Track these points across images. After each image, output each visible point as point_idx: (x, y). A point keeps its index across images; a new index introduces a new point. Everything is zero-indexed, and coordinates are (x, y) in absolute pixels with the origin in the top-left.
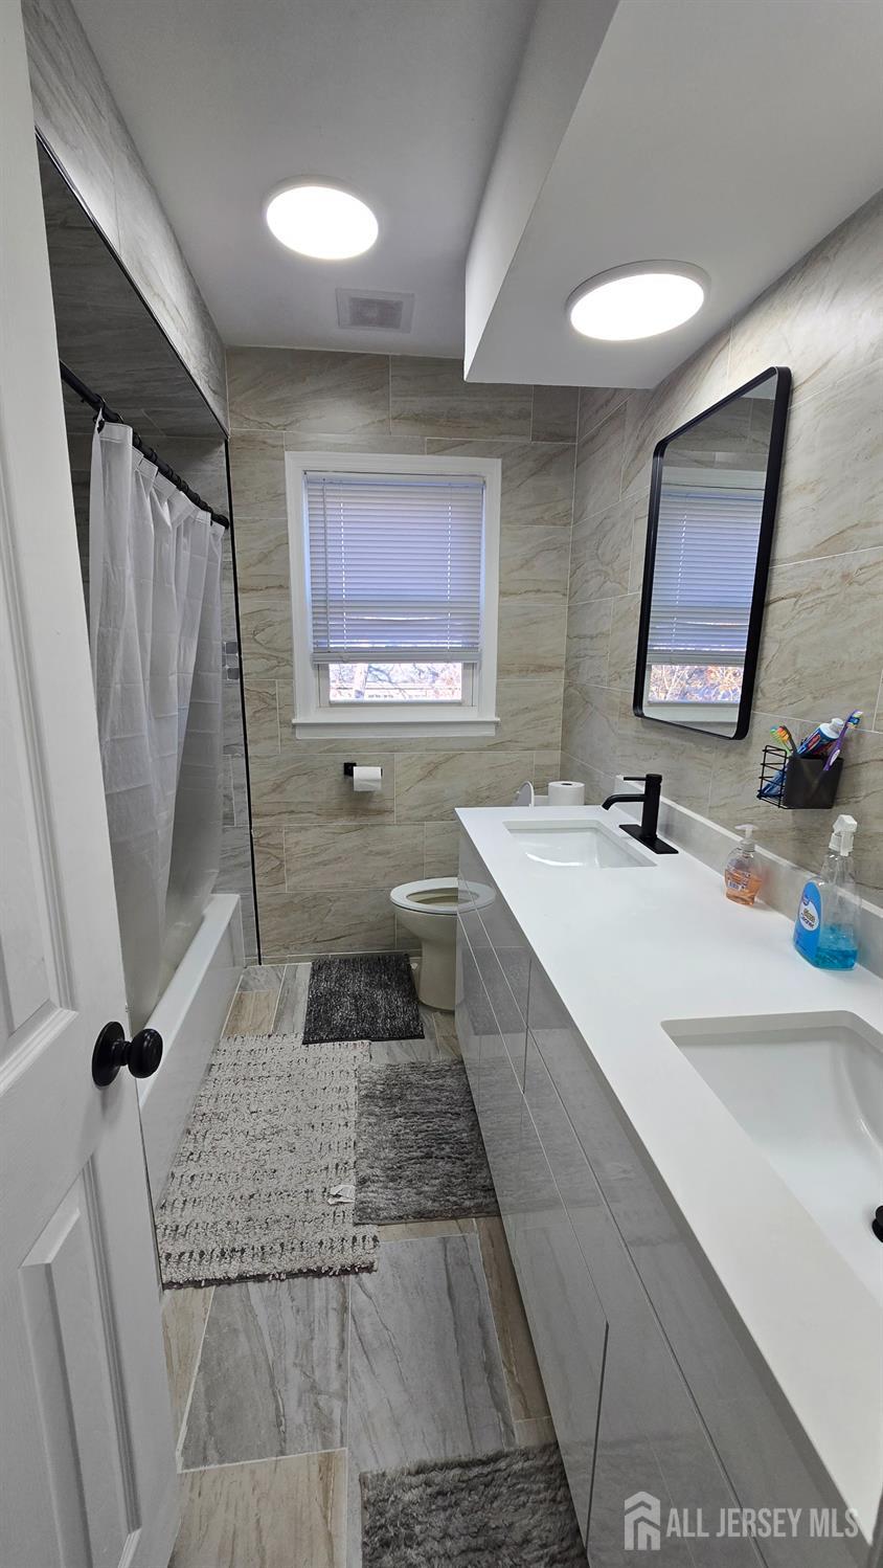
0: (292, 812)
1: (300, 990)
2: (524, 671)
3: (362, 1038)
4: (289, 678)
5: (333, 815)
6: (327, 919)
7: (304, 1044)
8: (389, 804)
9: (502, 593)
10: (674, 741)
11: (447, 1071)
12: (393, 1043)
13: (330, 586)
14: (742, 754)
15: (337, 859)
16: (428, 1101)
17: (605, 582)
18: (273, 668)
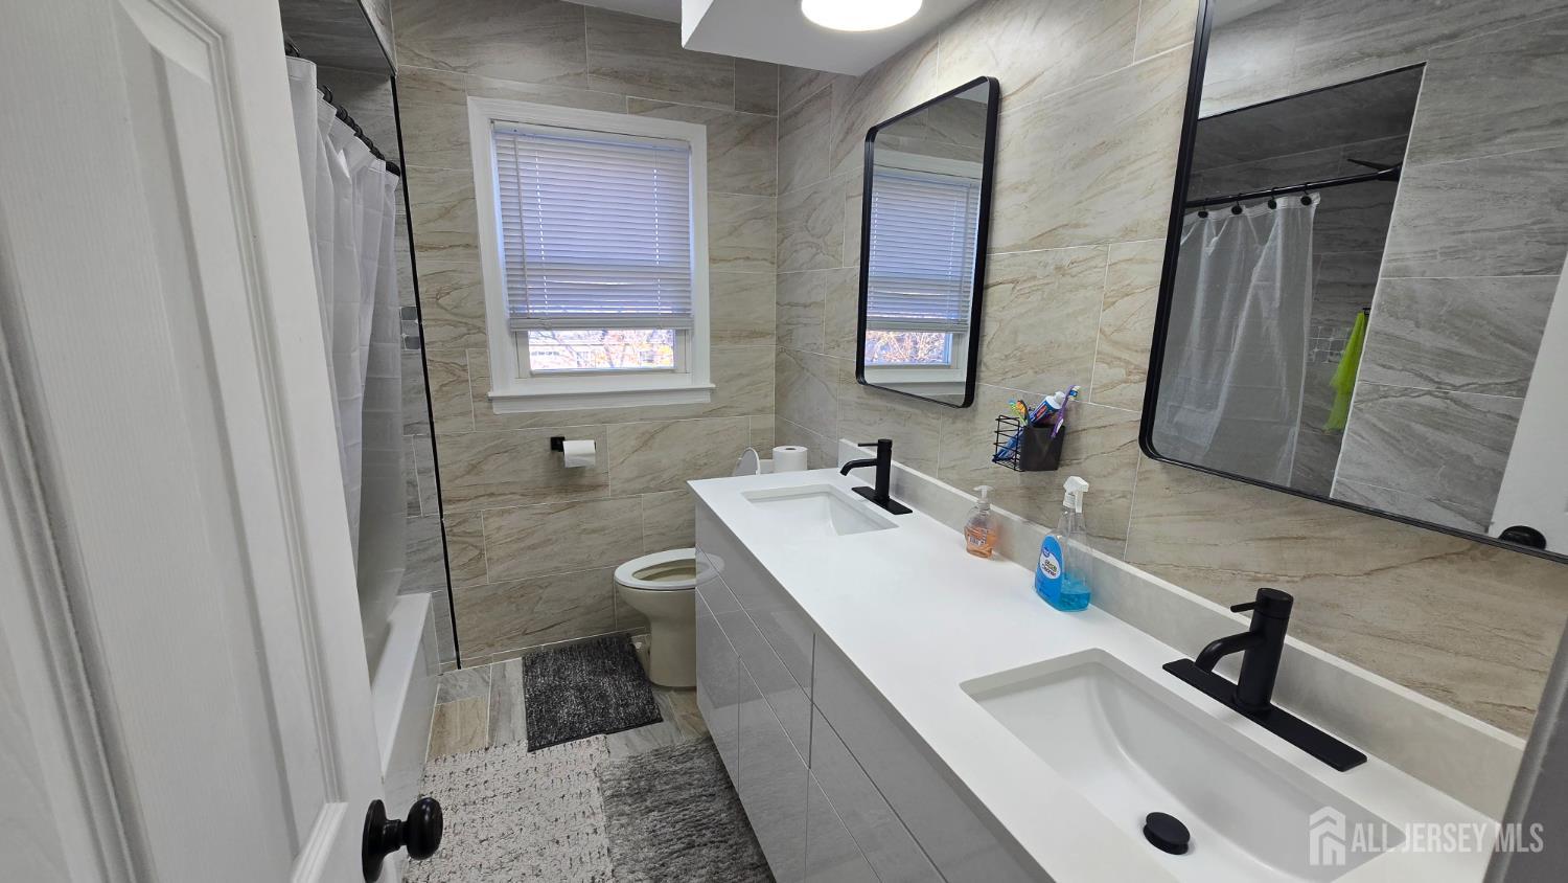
0: (492, 495)
1: (514, 690)
2: (737, 337)
3: (595, 733)
4: (483, 346)
5: (538, 494)
6: (539, 608)
7: (529, 751)
8: (602, 479)
9: (712, 260)
10: (901, 408)
11: (694, 752)
12: (631, 732)
13: (527, 247)
14: (968, 421)
15: (547, 542)
16: (679, 788)
17: (818, 254)
18: (461, 336)
